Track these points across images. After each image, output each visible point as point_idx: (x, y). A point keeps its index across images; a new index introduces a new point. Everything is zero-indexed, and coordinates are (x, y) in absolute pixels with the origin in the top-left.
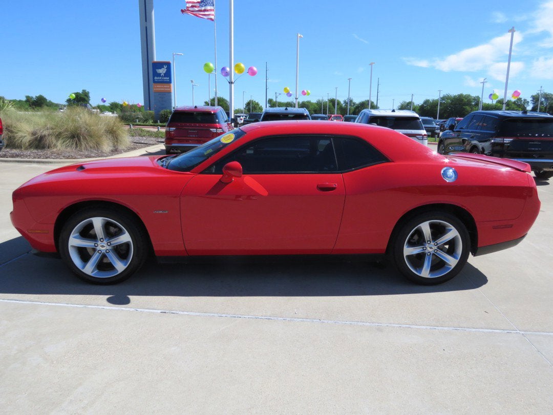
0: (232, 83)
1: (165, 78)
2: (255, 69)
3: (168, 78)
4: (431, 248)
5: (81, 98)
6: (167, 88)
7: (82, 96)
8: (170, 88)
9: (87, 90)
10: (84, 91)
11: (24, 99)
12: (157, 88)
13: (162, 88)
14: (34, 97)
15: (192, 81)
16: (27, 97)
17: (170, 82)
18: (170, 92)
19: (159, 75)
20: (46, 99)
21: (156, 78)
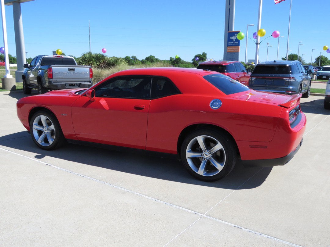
0: (258, 44)
1: (235, 43)
2: (278, 32)
3: (237, 42)
4: (206, 155)
5: (201, 58)
6: (236, 49)
7: (202, 57)
8: (238, 49)
9: (206, 53)
10: (203, 53)
11: (169, 59)
12: (229, 49)
13: (232, 49)
14: (174, 58)
15: (268, 44)
16: (171, 58)
17: (239, 45)
18: (238, 52)
19: (232, 41)
20: (181, 59)
21: (229, 43)
